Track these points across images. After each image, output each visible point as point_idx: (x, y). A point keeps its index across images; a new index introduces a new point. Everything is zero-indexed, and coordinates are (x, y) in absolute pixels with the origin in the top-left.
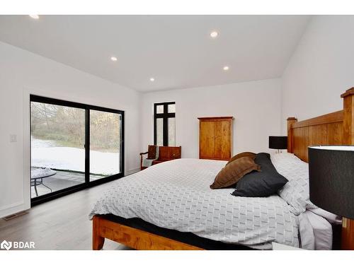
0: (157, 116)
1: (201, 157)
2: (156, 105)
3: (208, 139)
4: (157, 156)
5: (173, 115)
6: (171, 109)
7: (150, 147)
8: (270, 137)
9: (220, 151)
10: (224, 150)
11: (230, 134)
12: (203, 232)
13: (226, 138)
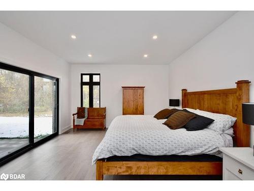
0: (83, 84)
1: (124, 114)
2: (82, 75)
3: (129, 101)
4: (86, 115)
5: (98, 84)
6: (96, 79)
7: (79, 109)
8: (170, 100)
9: (137, 109)
10: (139, 109)
11: (143, 98)
12: (182, 152)
13: (141, 100)
